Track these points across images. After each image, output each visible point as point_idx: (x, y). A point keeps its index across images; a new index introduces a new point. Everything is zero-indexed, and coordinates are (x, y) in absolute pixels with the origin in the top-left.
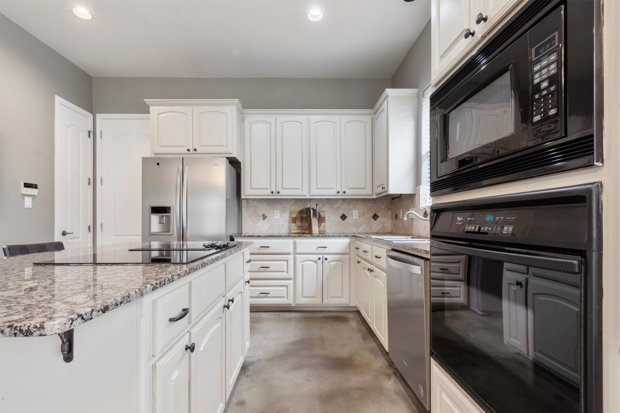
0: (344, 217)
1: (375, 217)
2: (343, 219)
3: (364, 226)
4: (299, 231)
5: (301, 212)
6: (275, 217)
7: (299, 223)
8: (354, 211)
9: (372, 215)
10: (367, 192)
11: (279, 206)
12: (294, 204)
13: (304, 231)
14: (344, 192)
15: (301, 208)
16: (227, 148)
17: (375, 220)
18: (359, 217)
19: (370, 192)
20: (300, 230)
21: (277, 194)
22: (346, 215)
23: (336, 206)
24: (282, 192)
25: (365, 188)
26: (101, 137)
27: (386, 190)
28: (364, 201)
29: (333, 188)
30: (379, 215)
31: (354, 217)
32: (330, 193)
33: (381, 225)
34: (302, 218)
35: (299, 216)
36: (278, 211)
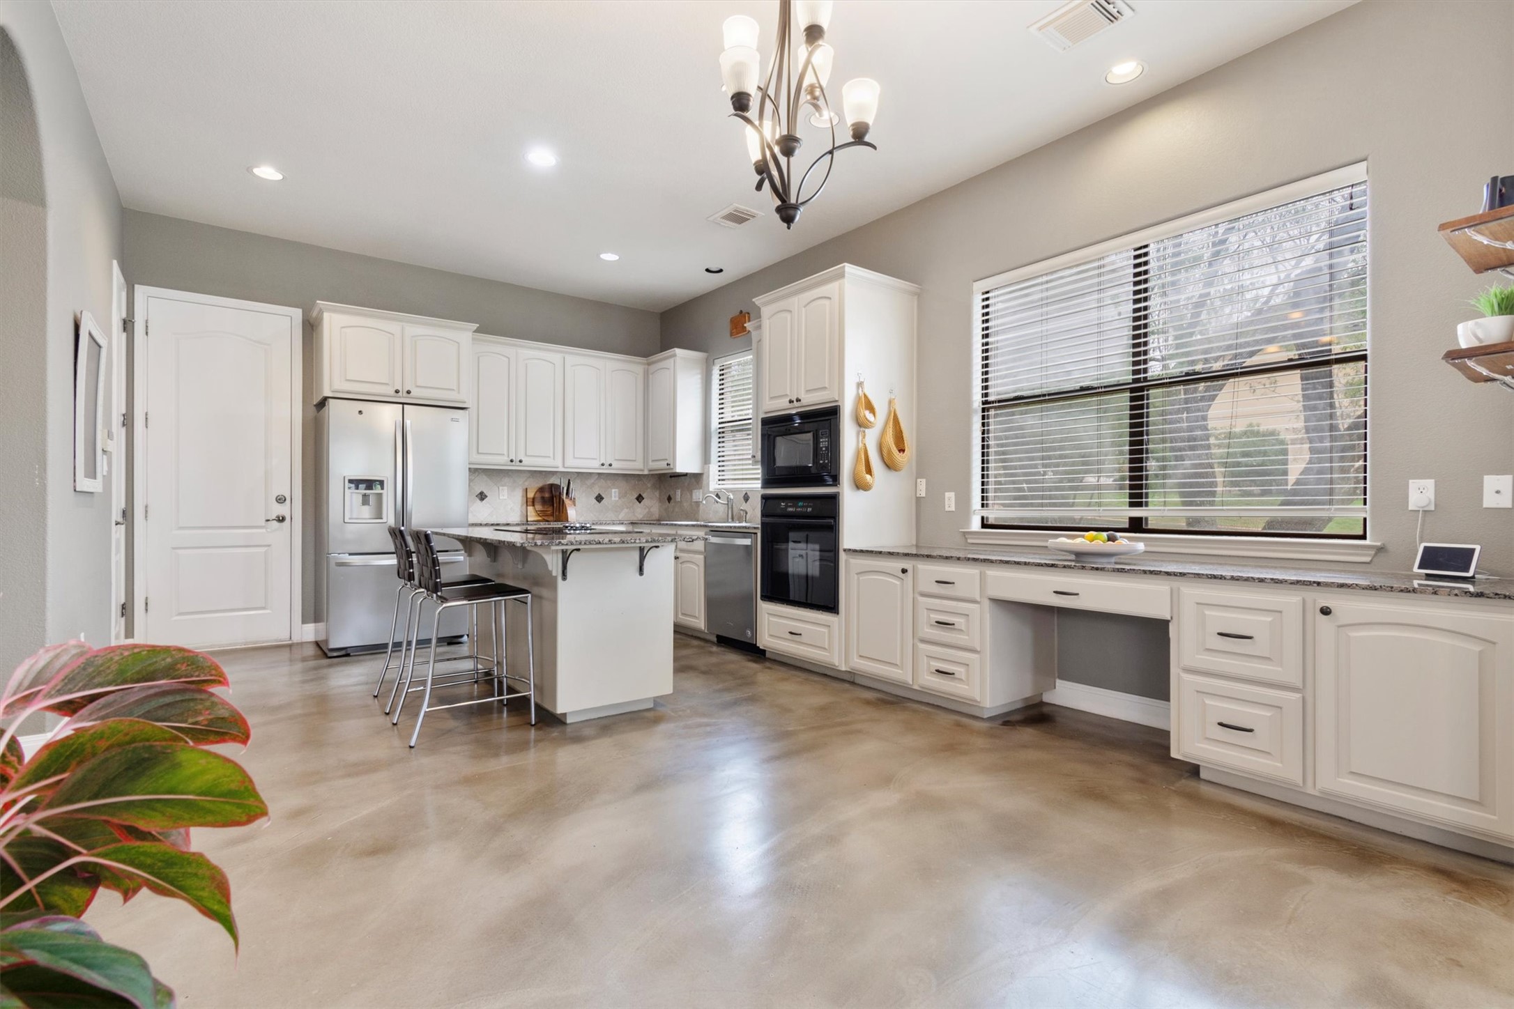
0: (599, 498)
1: (640, 499)
2: (598, 501)
3: (626, 510)
4: (540, 518)
5: (541, 490)
6: (501, 498)
7: (539, 507)
8: (613, 490)
9: (636, 496)
10: (637, 466)
11: (506, 480)
12: (529, 477)
13: (546, 518)
14: (610, 465)
15: (540, 484)
16: (459, 393)
17: (640, 502)
18: (620, 498)
19: (641, 467)
20: (540, 516)
21: (519, 463)
22: (603, 496)
23: (589, 482)
24: (526, 461)
25: (635, 461)
26: (147, 333)
27: (671, 466)
28: (626, 477)
29: (596, 459)
30: (644, 496)
31: (613, 499)
32: (592, 466)
33: (647, 510)
34: (543, 498)
35: (538, 495)
36: (506, 488)
